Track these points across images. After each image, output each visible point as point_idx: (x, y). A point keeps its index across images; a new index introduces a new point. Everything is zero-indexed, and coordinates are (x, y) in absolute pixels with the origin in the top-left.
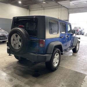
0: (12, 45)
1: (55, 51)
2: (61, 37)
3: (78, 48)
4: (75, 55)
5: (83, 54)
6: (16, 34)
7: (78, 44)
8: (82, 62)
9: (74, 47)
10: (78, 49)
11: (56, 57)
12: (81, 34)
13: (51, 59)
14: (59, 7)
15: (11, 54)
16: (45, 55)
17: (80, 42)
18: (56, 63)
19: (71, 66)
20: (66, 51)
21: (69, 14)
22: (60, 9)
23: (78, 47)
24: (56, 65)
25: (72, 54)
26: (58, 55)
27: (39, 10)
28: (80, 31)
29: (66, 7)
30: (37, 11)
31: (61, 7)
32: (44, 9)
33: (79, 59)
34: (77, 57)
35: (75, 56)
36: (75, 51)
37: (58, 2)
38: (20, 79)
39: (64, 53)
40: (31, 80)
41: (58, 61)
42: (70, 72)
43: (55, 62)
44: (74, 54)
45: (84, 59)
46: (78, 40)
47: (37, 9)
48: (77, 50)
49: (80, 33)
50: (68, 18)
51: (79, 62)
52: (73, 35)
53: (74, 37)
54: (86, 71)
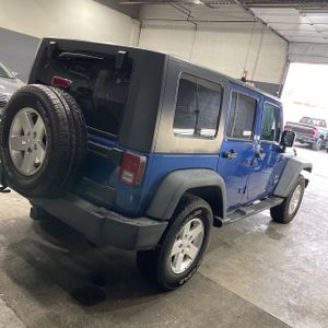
0: (13, 153)
1: (187, 211)
2: (225, 156)
3: (296, 205)
4: (277, 231)
5: (312, 233)
6: (32, 110)
7: (297, 192)
8: (299, 269)
9: (279, 201)
10: (296, 211)
11: (190, 234)
12: (322, 148)
13: (161, 242)
14: (253, 31)
15: (8, 188)
16: (134, 222)
17: (307, 181)
18: (186, 257)
19: (244, 282)
20: (238, 211)
21: (288, 61)
22: (257, 37)
23: (293, 203)
24: (181, 267)
25: (264, 227)
26: (200, 229)
27: (177, 28)
28: (322, 137)
29: (282, 33)
30: (170, 31)
31: (262, 32)
32: (196, 29)
33: (289, 253)
34: (281, 243)
35: (278, 237)
36: (280, 216)
37: (253, 9)
38: (15, 303)
39: (229, 223)
40: (57, 316)
41: (193, 252)
42: (234, 309)
43: (182, 256)
44: (274, 230)
45: (311, 255)
46: (300, 175)
47: (171, 24)
48: (291, 212)
49: (318, 145)
50: (283, 77)
51: (283, 268)
52: (283, 151)
53: (288, 159)
54: (303, 315)
